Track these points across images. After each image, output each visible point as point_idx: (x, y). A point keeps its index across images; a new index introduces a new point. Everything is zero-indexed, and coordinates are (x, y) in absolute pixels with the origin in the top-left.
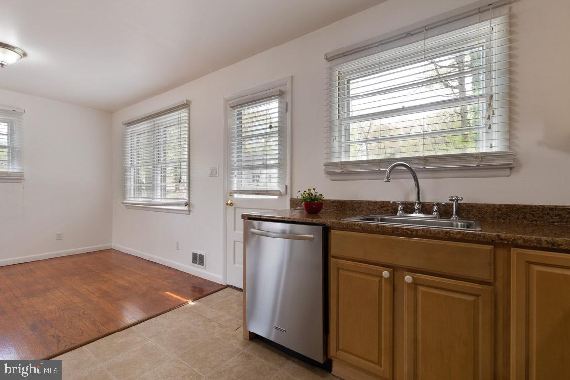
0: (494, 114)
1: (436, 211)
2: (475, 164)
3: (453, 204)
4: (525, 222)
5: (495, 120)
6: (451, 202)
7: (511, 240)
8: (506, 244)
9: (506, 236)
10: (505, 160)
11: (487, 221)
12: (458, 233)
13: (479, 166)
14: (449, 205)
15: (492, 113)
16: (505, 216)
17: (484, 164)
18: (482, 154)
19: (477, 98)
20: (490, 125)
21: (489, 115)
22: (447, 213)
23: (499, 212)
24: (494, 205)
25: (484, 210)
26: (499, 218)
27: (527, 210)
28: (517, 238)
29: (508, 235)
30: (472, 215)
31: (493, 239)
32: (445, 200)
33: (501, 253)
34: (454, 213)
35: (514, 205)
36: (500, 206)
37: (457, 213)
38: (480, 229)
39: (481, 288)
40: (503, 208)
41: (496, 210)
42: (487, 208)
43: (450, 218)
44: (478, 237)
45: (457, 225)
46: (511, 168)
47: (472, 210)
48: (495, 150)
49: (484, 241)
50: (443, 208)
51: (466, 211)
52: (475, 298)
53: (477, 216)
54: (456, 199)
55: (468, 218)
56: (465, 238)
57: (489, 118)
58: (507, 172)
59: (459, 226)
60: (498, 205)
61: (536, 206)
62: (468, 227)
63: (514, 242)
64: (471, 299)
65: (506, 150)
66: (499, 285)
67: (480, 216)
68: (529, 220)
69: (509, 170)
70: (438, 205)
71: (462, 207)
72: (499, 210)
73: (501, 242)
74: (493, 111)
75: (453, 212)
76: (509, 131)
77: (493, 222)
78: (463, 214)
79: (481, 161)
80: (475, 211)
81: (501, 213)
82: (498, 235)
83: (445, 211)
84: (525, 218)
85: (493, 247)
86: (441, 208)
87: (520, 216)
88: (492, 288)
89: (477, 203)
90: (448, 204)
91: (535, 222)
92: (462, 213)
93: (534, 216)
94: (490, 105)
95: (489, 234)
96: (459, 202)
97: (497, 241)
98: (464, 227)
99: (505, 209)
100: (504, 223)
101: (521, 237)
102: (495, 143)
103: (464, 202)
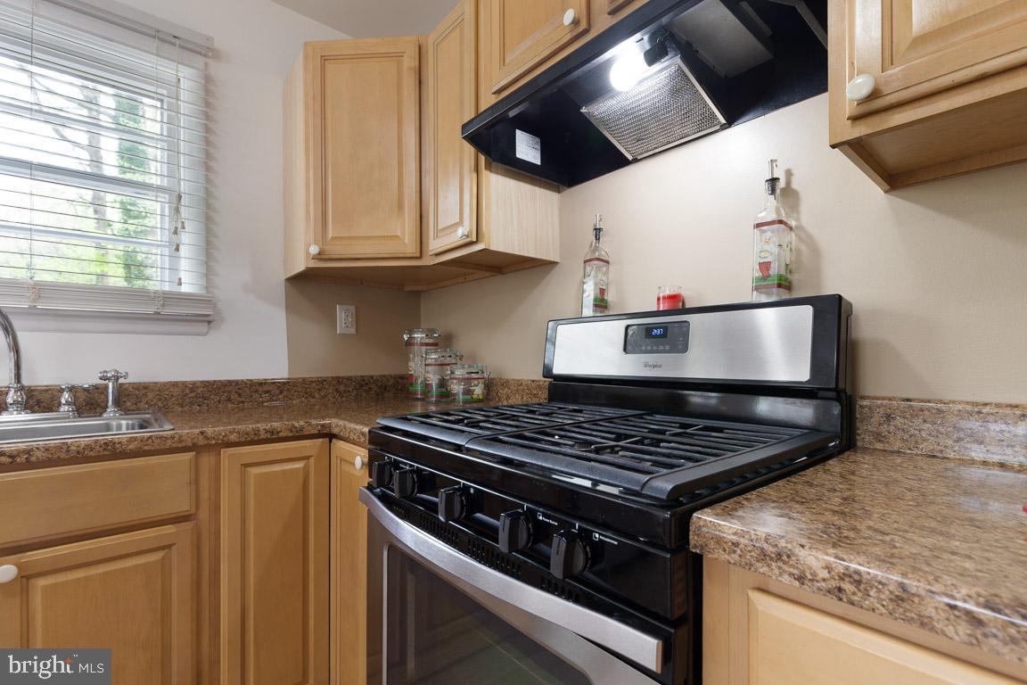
0: (184, 228)
1: (68, 403)
2: (151, 310)
3: (106, 387)
4: (229, 406)
5: (186, 238)
6: (103, 382)
7: (221, 437)
8: (214, 445)
9: (215, 431)
10: (201, 307)
11: (173, 412)
12: (132, 440)
13: (159, 313)
14: (97, 389)
15: (180, 226)
16: (201, 400)
17: (167, 311)
18: (164, 293)
19: (152, 191)
20: (178, 245)
21: (176, 228)
22: (92, 404)
23: (193, 395)
24: (184, 383)
25: (167, 393)
26: (192, 404)
27: (230, 388)
28: (230, 432)
29: (217, 429)
30: (147, 403)
31: (195, 441)
32: (89, 378)
33: (207, 460)
34: (110, 403)
35: (215, 381)
36: (194, 383)
37: (117, 403)
38: (172, 427)
39: (174, 530)
40: (197, 387)
41: (187, 391)
42: (172, 390)
43: (101, 415)
44: (169, 442)
45: (120, 426)
46: (209, 322)
47: (145, 395)
48: (185, 289)
49: (180, 445)
50: (82, 396)
51: (131, 397)
52: (166, 551)
53: (155, 404)
54: (113, 376)
55: (138, 411)
56: (146, 448)
57: (176, 232)
58: (203, 327)
59: (124, 427)
60: (190, 383)
61: (242, 381)
62: (141, 427)
63: (225, 439)
64: (159, 555)
65: (203, 292)
66: (204, 514)
67: (160, 403)
68: (233, 403)
69: (206, 324)
70: (72, 389)
71: (126, 389)
72: (192, 390)
73: (206, 442)
74: (183, 223)
75: (108, 402)
76: (207, 262)
77: (182, 412)
78: (129, 404)
79: (163, 305)
80: (150, 396)
81: (196, 396)
82: (202, 433)
83: (89, 402)
84: (229, 400)
85: (194, 453)
86: (78, 394)
87: (223, 398)
88: (193, 523)
89: (155, 381)
90: (96, 387)
91: (242, 405)
92: (125, 402)
93: (240, 395)
94: (177, 210)
95: (188, 433)
96: (121, 381)
97: (201, 442)
98: (133, 429)
99: (202, 389)
100: (200, 411)
101: (234, 429)
102: (185, 277)
103: (130, 380)
